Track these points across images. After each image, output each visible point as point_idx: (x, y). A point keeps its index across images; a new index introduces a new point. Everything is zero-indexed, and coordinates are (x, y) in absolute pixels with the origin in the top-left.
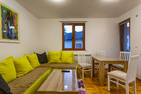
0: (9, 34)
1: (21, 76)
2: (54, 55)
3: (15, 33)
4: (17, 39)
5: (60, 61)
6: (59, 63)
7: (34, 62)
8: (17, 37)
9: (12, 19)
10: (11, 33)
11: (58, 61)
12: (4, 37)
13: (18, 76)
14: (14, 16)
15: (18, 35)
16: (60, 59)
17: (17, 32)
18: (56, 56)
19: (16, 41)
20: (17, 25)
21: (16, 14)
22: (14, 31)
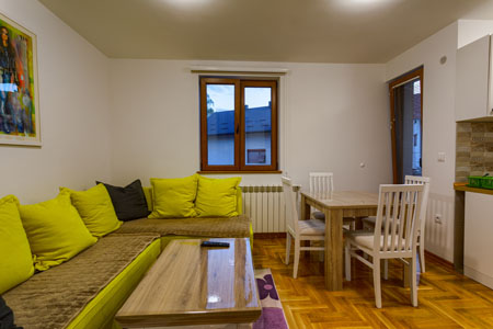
1: (51, 267)
2: (171, 189)
3: (23, 111)
4: (32, 132)
5: (192, 212)
6: (189, 217)
7: (98, 217)
8: (32, 123)
10: (6, 109)
11: (187, 211)
13: (39, 267)
14: (19, 47)
15: (36, 117)
16: (194, 202)
17: (31, 105)
18: (180, 192)
19: (26, 139)
20: (30, 81)
21: (27, 39)
22: (19, 101)
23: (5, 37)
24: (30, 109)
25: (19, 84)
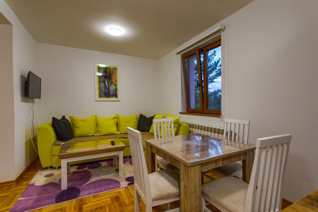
0: (106, 92)
4: (116, 96)
9: (110, 76)
10: (108, 91)
12: (100, 96)
14: (113, 72)
19: (114, 99)
20: (116, 81)
21: (115, 69)
22: (112, 88)
23: (108, 71)
25: (112, 83)
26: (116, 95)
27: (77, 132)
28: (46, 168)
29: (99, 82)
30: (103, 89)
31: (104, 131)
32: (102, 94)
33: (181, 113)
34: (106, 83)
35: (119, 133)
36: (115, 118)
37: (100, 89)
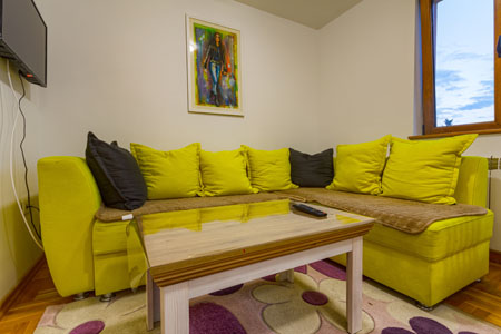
0: (212, 92)
1: (207, 196)
3: (229, 90)
4: (235, 105)
5: (374, 187)
8: (236, 99)
9: (222, 52)
10: (218, 90)
11: (367, 186)
12: (200, 102)
13: (200, 194)
14: (227, 44)
15: (239, 94)
16: (381, 175)
17: (235, 85)
18: (359, 159)
19: (230, 110)
20: (235, 67)
21: (233, 36)
22: (227, 83)
23: (218, 40)
24: (234, 88)
25: (226, 70)
26: (233, 102)
27: (156, 185)
28: (72, 298)
29: (198, 64)
30: (207, 85)
31: (226, 185)
32: (204, 96)
33: (411, 138)
34: (214, 70)
35: (256, 190)
36: (242, 153)
37: (199, 82)
